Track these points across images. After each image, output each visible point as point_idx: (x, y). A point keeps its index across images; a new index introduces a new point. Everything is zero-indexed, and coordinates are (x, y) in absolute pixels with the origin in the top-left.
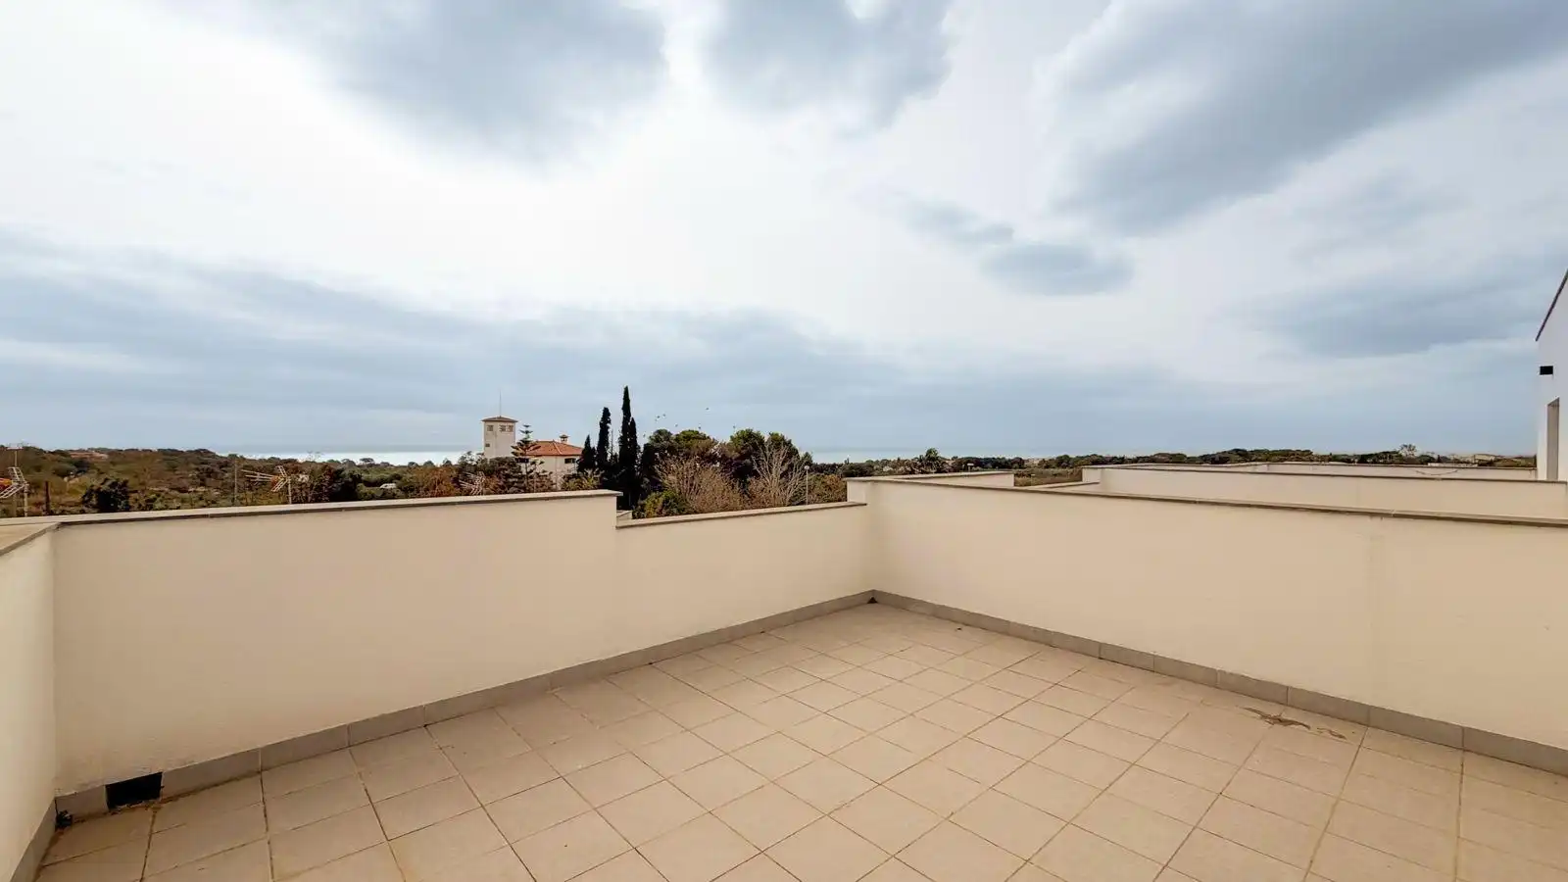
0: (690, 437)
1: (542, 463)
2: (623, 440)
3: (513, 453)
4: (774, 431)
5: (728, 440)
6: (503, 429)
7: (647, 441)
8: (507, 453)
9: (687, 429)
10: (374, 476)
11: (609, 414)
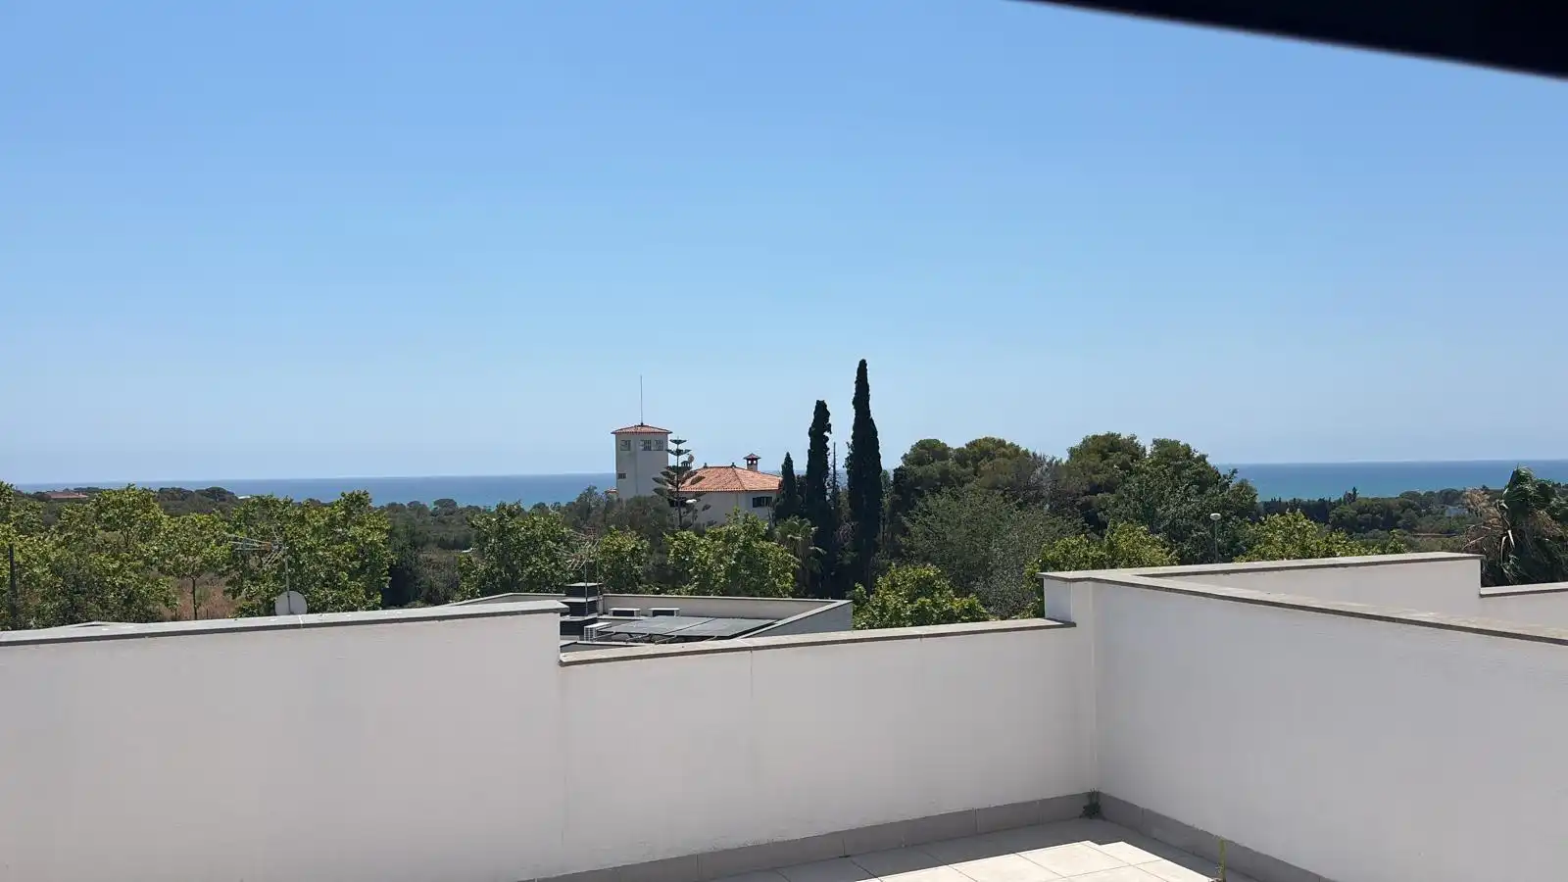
0: (985, 452)
1: (706, 507)
2: (852, 462)
3: (655, 490)
4: (1169, 435)
5: (1065, 458)
6: (647, 448)
7: (900, 463)
8: (648, 490)
9: (981, 436)
10: (454, 533)
11: (828, 414)
